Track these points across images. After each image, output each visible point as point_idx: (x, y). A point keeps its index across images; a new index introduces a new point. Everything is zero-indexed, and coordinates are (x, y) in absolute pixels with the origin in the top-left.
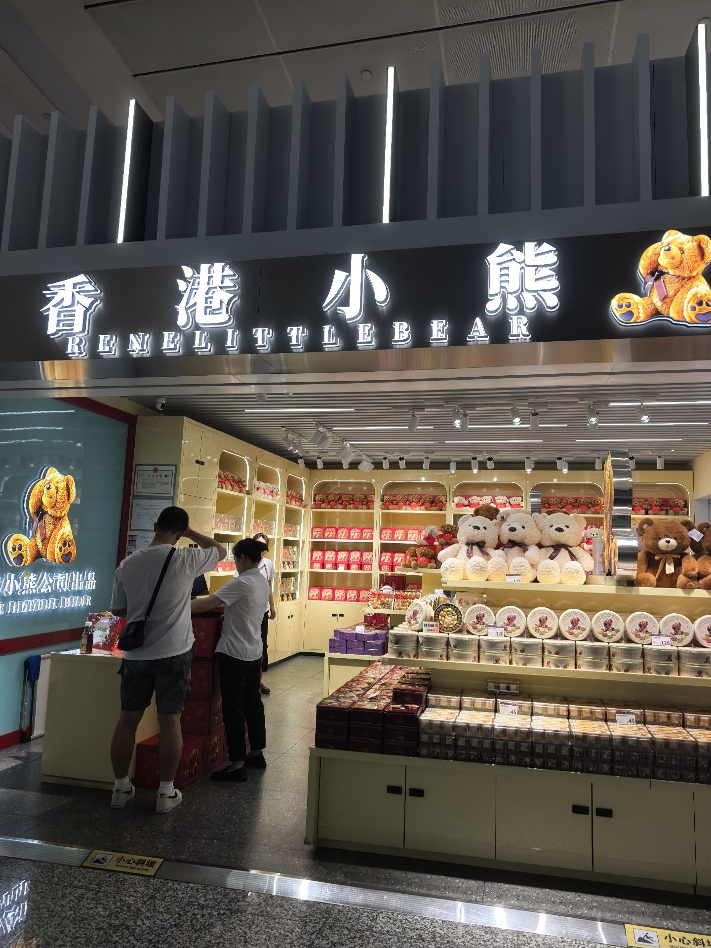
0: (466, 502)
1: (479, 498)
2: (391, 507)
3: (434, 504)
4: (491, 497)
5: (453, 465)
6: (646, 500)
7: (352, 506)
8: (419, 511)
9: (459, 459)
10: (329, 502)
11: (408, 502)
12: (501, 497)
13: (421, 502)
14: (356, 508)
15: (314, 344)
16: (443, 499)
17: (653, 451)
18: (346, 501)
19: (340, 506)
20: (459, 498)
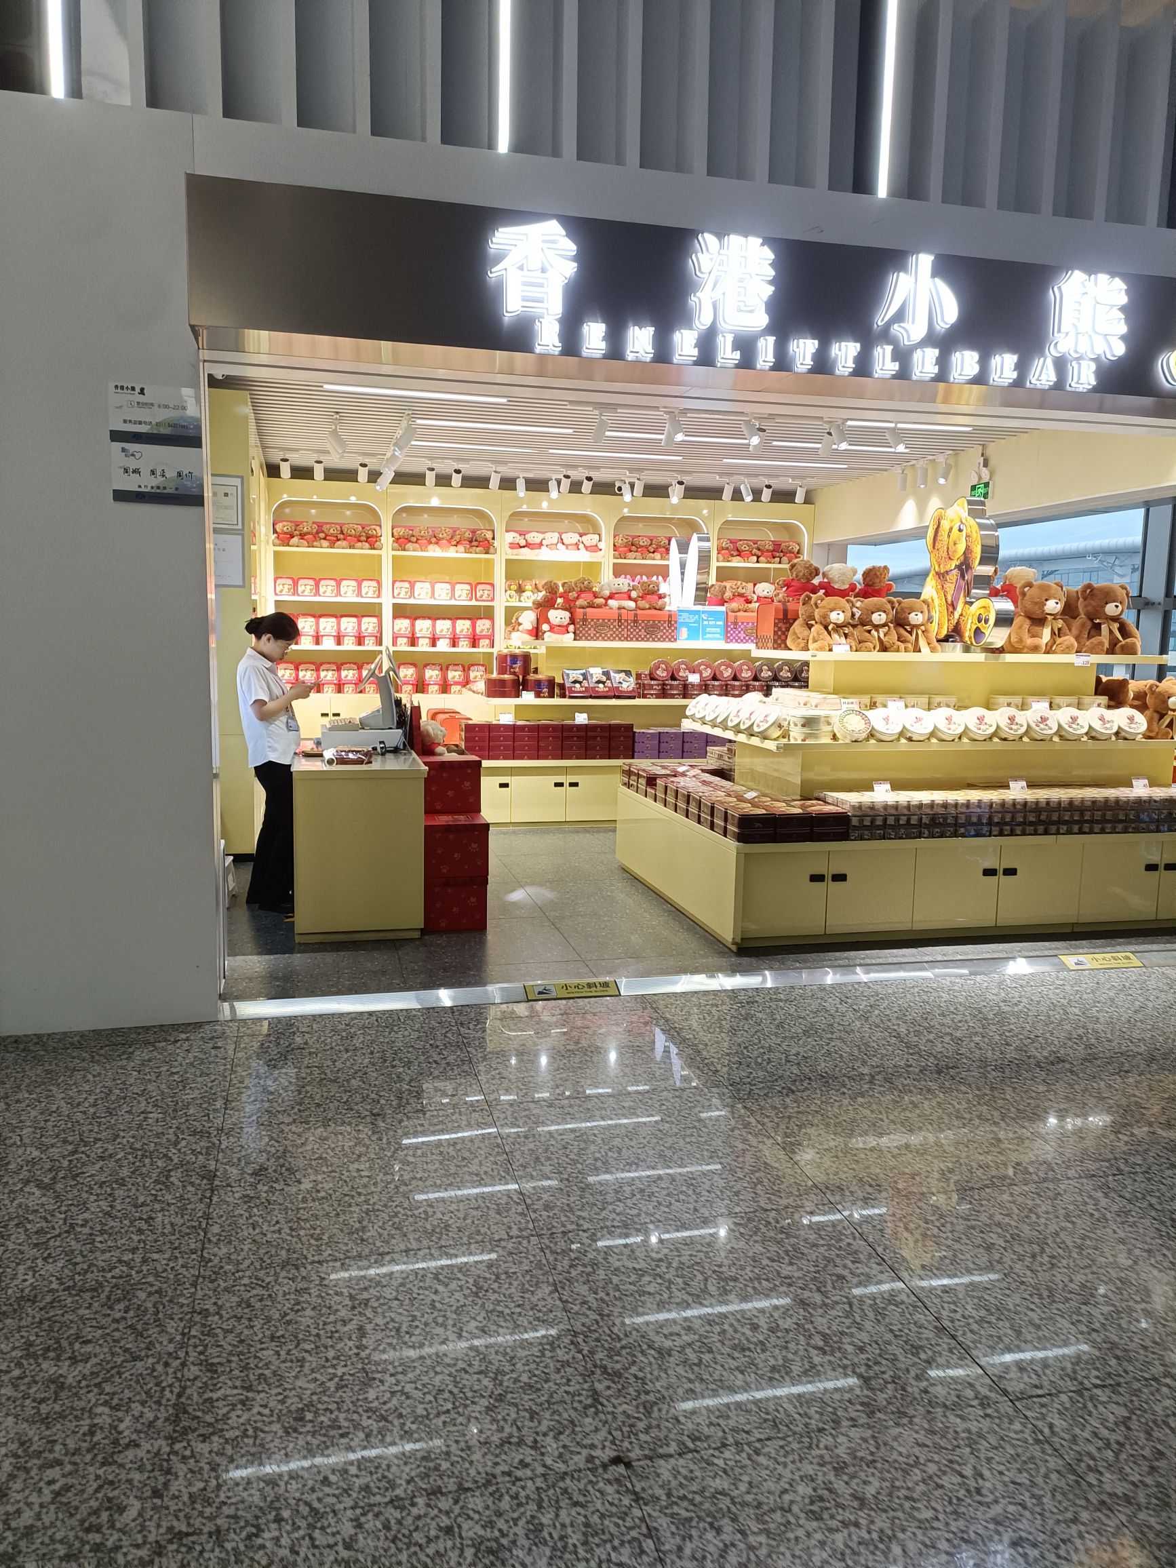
0: (523, 543)
1: (541, 536)
2: (409, 546)
3: (475, 543)
4: (557, 535)
5: (521, 484)
6: (755, 542)
7: (345, 543)
8: (452, 553)
9: (530, 475)
10: (302, 536)
11: (435, 539)
12: (571, 534)
13: (455, 539)
14: (351, 547)
15: (863, 367)
16: (489, 535)
17: (793, 478)
18: (332, 535)
19: (325, 543)
20: (513, 534)
